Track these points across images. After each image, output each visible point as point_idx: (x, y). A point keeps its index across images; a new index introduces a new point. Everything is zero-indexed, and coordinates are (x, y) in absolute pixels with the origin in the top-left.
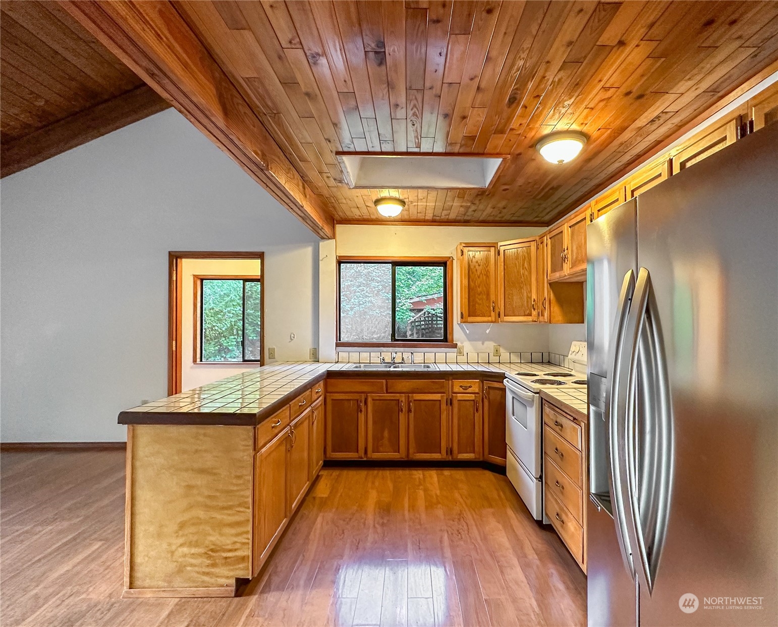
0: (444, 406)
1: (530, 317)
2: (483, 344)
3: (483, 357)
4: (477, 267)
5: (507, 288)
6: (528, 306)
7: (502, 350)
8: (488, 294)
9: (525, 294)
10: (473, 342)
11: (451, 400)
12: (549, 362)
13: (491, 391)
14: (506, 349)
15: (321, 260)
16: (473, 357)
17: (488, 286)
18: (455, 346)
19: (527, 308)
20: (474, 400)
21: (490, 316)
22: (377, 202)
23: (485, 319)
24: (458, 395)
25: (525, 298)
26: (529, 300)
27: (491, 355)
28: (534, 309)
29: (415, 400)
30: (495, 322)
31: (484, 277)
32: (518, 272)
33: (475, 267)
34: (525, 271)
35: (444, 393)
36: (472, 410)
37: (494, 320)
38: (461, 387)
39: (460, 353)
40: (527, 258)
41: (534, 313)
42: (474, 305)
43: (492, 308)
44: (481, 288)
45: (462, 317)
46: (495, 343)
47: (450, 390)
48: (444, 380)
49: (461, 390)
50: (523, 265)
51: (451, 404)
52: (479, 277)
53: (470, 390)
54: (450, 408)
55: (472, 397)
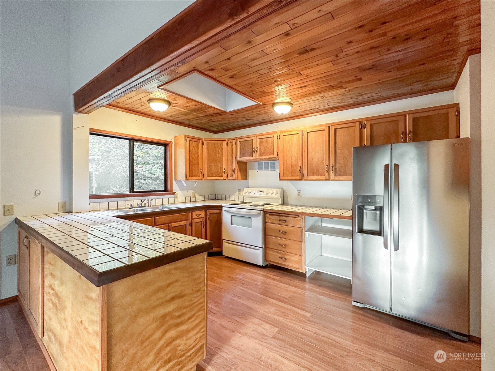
0: (188, 227)
1: (222, 177)
2: (187, 192)
3: (188, 199)
4: (193, 149)
5: (208, 162)
6: (221, 172)
7: (196, 195)
8: (198, 165)
9: (219, 166)
10: (184, 191)
11: (191, 224)
12: (216, 199)
13: (211, 215)
14: (198, 194)
15: (75, 129)
16: (183, 200)
17: (198, 160)
18: (173, 194)
19: (220, 173)
20: (202, 222)
21: (199, 177)
22: (150, 100)
23: (197, 178)
24: (195, 220)
25: (219, 168)
26: (221, 169)
27: (192, 197)
28: (225, 174)
29: (172, 227)
30: (201, 180)
31: (197, 156)
32: (215, 155)
33: (192, 150)
34: (219, 155)
35: (188, 220)
36: (201, 226)
37: (201, 178)
38: (196, 215)
39: (176, 197)
40: (220, 149)
41: (225, 175)
42: (192, 171)
43: (200, 172)
44: (195, 162)
45: (186, 177)
46: (193, 191)
47: (191, 218)
48: (188, 213)
49: (196, 217)
50: (218, 152)
51: (191, 226)
52: (194, 155)
53: (200, 216)
54: (191, 228)
55: (201, 220)
